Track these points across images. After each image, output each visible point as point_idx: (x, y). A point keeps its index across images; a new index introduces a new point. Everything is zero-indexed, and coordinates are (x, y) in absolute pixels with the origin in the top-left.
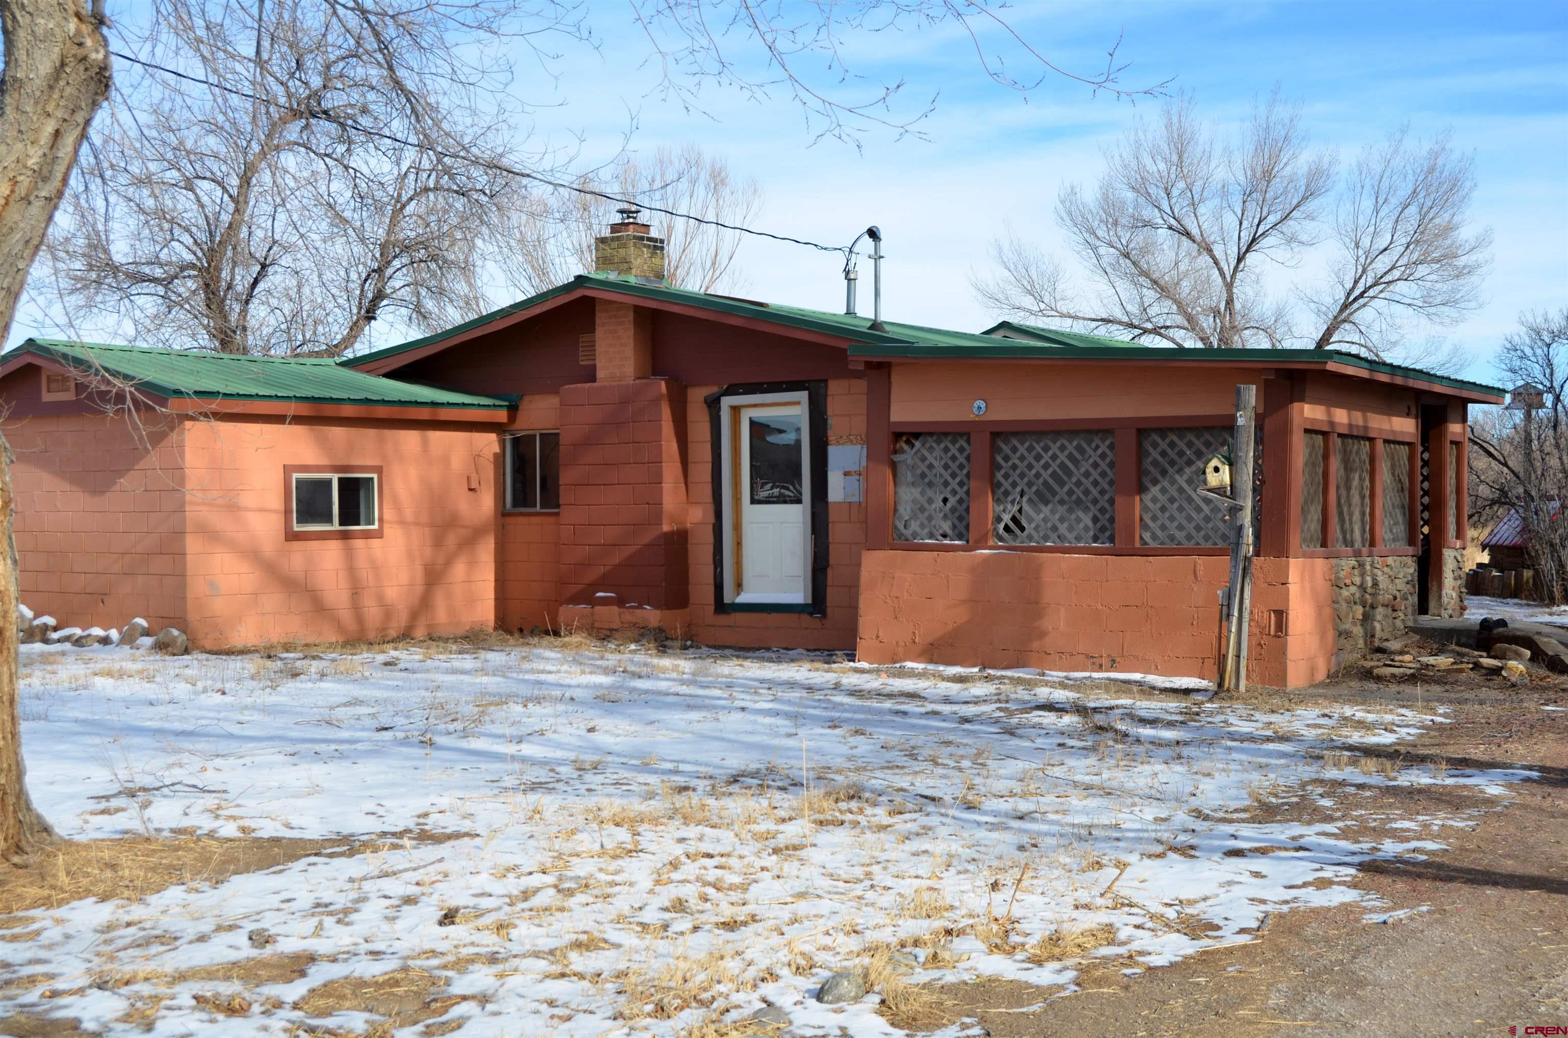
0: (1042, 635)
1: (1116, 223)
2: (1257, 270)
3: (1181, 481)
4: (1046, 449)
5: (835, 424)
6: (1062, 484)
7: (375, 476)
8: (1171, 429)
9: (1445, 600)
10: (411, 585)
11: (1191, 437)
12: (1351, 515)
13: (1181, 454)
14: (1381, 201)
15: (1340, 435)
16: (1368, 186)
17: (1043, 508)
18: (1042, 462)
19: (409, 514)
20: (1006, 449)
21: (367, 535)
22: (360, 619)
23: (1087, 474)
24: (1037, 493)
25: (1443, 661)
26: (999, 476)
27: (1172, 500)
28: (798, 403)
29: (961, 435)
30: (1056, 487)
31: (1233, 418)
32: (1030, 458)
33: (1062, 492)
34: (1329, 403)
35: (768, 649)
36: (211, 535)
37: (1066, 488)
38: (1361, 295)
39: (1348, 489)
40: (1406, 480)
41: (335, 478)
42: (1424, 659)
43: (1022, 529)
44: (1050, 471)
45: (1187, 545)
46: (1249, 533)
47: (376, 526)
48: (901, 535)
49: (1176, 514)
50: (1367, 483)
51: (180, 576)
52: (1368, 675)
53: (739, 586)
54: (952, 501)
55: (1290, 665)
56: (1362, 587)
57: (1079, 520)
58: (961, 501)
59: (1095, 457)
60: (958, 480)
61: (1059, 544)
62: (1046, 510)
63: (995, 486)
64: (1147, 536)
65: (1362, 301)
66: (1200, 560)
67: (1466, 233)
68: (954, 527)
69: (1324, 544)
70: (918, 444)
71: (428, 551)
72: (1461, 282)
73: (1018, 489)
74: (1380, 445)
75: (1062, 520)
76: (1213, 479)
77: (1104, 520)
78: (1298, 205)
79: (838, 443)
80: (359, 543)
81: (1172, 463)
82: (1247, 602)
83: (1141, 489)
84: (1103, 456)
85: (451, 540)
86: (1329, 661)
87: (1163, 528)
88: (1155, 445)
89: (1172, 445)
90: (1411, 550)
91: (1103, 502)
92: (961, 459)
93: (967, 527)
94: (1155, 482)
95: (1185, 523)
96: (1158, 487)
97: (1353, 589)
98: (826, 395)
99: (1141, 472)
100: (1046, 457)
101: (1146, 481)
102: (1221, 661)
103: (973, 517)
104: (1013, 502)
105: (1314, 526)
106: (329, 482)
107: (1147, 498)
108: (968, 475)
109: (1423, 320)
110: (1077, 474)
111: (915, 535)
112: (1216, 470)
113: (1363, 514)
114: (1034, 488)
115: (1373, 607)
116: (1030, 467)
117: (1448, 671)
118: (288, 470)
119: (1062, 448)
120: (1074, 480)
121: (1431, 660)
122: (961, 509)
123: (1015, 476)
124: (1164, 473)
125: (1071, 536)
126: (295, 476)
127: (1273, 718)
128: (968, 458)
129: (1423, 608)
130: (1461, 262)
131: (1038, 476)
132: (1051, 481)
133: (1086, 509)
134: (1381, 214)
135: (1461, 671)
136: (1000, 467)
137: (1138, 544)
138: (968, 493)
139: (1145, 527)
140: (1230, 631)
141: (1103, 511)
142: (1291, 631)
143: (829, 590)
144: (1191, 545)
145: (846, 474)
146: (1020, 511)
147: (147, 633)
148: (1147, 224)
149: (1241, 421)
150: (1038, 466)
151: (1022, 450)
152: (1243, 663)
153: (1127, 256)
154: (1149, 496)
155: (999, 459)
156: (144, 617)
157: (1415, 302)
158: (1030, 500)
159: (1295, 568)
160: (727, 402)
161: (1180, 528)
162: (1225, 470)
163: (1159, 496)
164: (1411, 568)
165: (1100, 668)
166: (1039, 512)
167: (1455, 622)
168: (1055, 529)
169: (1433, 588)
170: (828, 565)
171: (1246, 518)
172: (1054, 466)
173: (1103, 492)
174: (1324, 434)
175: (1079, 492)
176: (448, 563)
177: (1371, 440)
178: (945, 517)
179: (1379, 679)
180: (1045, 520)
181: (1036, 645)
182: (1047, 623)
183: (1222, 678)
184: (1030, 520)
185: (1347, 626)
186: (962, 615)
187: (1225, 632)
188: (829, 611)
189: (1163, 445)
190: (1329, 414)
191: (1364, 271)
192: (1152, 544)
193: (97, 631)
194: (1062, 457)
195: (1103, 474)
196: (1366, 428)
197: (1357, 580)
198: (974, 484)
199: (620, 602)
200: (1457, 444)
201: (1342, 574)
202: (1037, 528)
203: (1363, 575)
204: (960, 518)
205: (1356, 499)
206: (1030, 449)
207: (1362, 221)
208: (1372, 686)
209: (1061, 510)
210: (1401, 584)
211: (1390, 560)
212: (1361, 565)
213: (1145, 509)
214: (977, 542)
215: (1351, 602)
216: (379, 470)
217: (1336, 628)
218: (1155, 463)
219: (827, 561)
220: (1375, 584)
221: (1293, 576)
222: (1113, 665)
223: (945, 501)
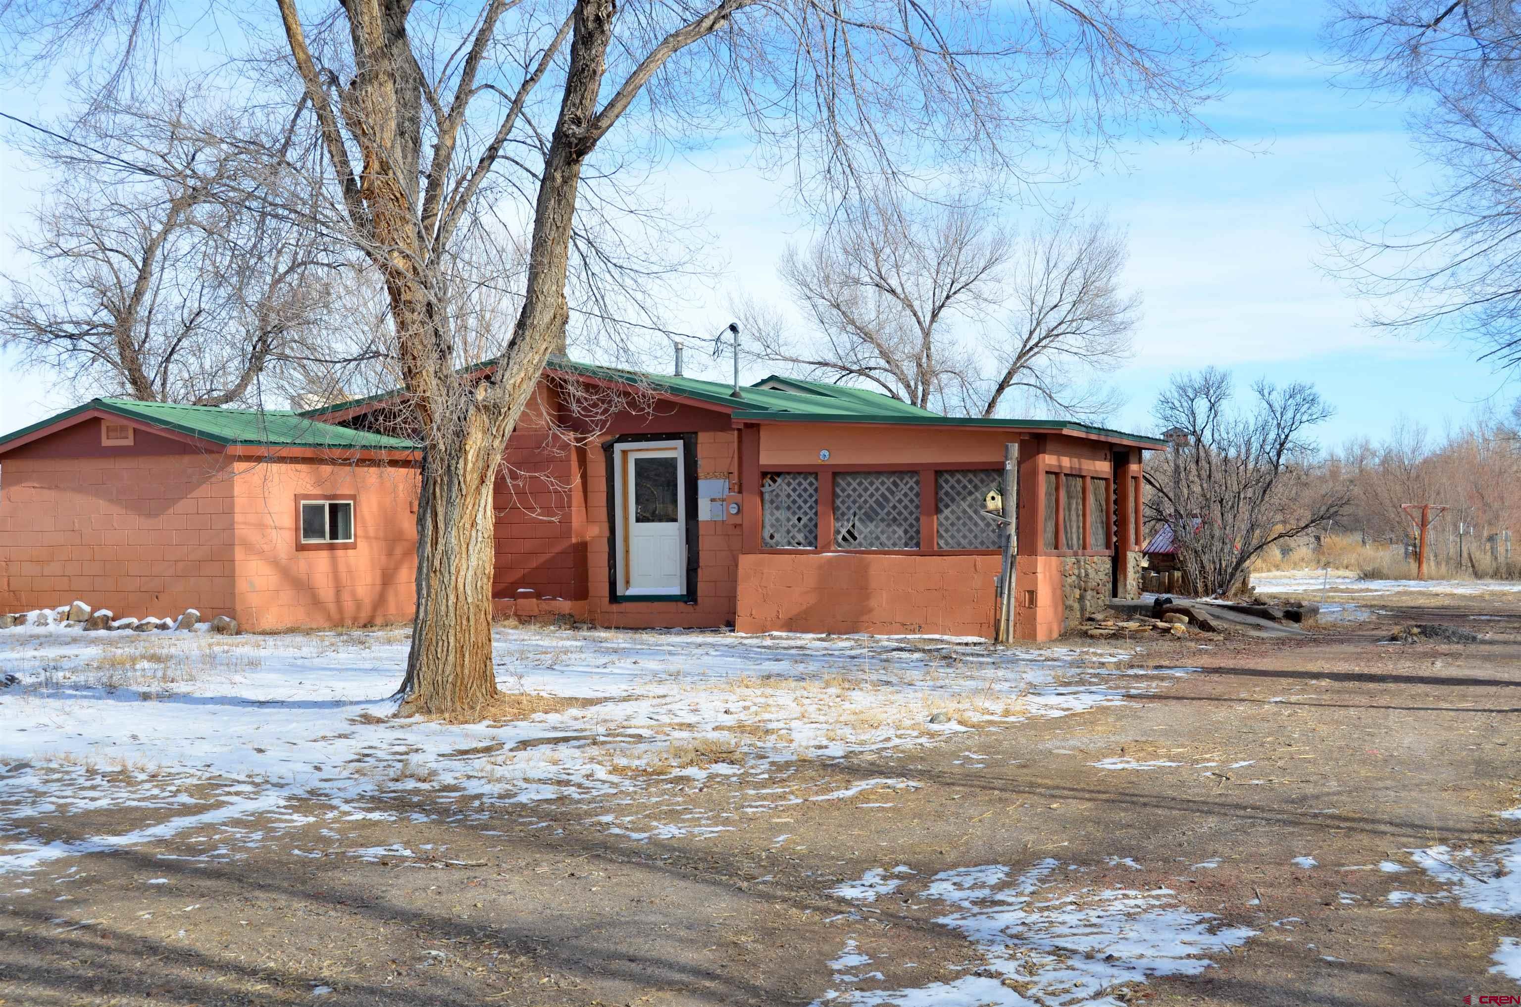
0: (870, 611)
1: (827, 277)
2: (948, 321)
3: (964, 505)
4: (872, 484)
5: (703, 465)
6: (882, 507)
7: (352, 502)
8: (957, 471)
9: (1129, 587)
10: (374, 585)
11: (971, 476)
12: (1071, 528)
13: (965, 487)
14: (1051, 265)
15: (1066, 475)
16: (1040, 252)
17: (869, 523)
18: (869, 493)
19: (372, 532)
20: (843, 484)
21: (346, 547)
22: (340, 610)
23: (900, 501)
24: (865, 514)
25: (1133, 625)
26: (838, 502)
27: (959, 518)
28: (675, 449)
29: (811, 474)
30: (879, 510)
31: (1003, 464)
32: (860, 490)
33: (883, 514)
34: (1059, 454)
35: (653, 629)
36: (248, 547)
37: (886, 511)
38: (1036, 345)
39: (1070, 510)
40: (1103, 503)
41: (327, 503)
42: (1121, 624)
43: (855, 538)
44: (874, 499)
45: (968, 548)
46: (1014, 539)
47: (352, 540)
48: (766, 544)
49: (962, 528)
50: (1081, 507)
51: (230, 577)
52: (1085, 634)
53: (627, 582)
54: (805, 520)
55: (1039, 627)
56: (1079, 576)
57: (894, 532)
58: (810, 520)
59: (906, 489)
60: (808, 505)
61: (881, 548)
62: (872, 526)
63: (835, 509)
64: (942, 543)
65: (1036, 350)
66: (979, 559)
67: (1121, 295)
68: (806, 538)
69: (1056, 548)
70: (779, 480)
71: (383, 558)
72: (1118, 336)
73: (852, 511)
74: (1088, 480)
75: (882, 532)
76: (991, 505)
77: (912, 532)
78: (984, 269)
79: (706, 478)
80: (340, 553)
81: (959, 494)
82: (1013, 585)
83: (938, 511)
84: (911, 489)
85: (399, 551)
86: (1060, 625)
87: (953, 537)
88: (947, 482)
89: (959, 482)
90: (1107, 552)
91: (911, 520)
92: (811, 490)
93: (816, 538)
94: (947, 506)
95: (968, 534)
96: (950, 509)
97: (1074, 578)
98: (696, 443)
99: (938, 500)
100: (872, 489)
101: (941, 506)
102: (997, 622)
103: (820, 532)
104: (848, 520)
105: (1050, 535)
106: (323, 506)
107: (941, 517)
108: (816, 502)
109: (1087, 367)
110: (893, 501)
111: (777, 544)
112: (993, 498)
113: (1078, 527)
114: (863, 511)
115: (1085, 590)
116: (860, 496)
117: (1137, 631)
118: (297, 498)
119: (883, 483)
120: (891, 505)
121: (1125, 624)
122: (811, 525)
123: (849, 502)
124: (953, 500)
125: (889, 543)
126: (303, 502)
127: (1042, 652)
128: (816, 490)
129: (1115, 595)
130: (1119, 318)
131: (866, 502)
132: (875, 506)
133: (900, 525)
134: (1052, 276)
135: (1145, 631)
136: (839, 496)
137: (936, 548)
138: (816, 514)
139: (941, 537)
140: (1002, 604)
141: (911, 526)
142: (1039, 604)
143: (699, 585)
144: (972, 548)
145: (712, 500)
146: (853, 526)
147: (199, 620)
148: (857, 281)
149: (1008, 467)
150: (866, 496)
151: (854, 484)
152: (1011, 624)
153: (838, 307)
154: (943, 515)
155: (838, 490)
156: (196, 608)
157: (1080, 351)
158: (860, 519)
159: (1041, 561)
160: (618, 447)
161: (964, 537)
162: (999, 498)
163: (950, 515)
164: (1108, 565)
165: (913, 632)
166: (866, 527)
167: (1136, 602)
168: (877, 538)
169: (1121, 578)
170: (698, 566)
171: (1012, 530)
172: (877, 495)
173: (911, 513)
174: (1057, 474)
175: (894, 513)
176: (397, 568)
177: (1083, 477)
178: (799, 531)
179: (1092, 637)
180: (871, 533)
181: (865, 618)
182: (873, 603)
183: (997, 634)
184: (861, 533)
185: (1070, 602)
186: (812, 599)
187: (998, 605)
188: (699, 600)
189: (952, 481)
190: (1059, 460)
191: (1038, 324)
192: (945, 548)
193: (153, 620)
194: (883, 489)
195: (912, 501)
196: (1080, 469)
197: (1076, 572)
198: (820, 508)
199: (538, 595)
200: (1135, 478)
201: (1067, 568)
202: (865, 538)
203: (1079, 568)
204: (811, 532)
205: (1074, 518)
206: (860, 484)
207: (1035, 282)
208: (1089, 641)
209: (882, 525)
210: (1102, 576)
211: (1095, 559)
212: (1078, 561)
213: (941, 524)
214: (823, 548)
215: (1073, 587)
216: (354, 497)
217: (1064, 604)
218: (947, 493)
219: (698, 563)
220: (1087, 575)
221: (1040, 569)
222: (920, 630)
223: (799, 519)
